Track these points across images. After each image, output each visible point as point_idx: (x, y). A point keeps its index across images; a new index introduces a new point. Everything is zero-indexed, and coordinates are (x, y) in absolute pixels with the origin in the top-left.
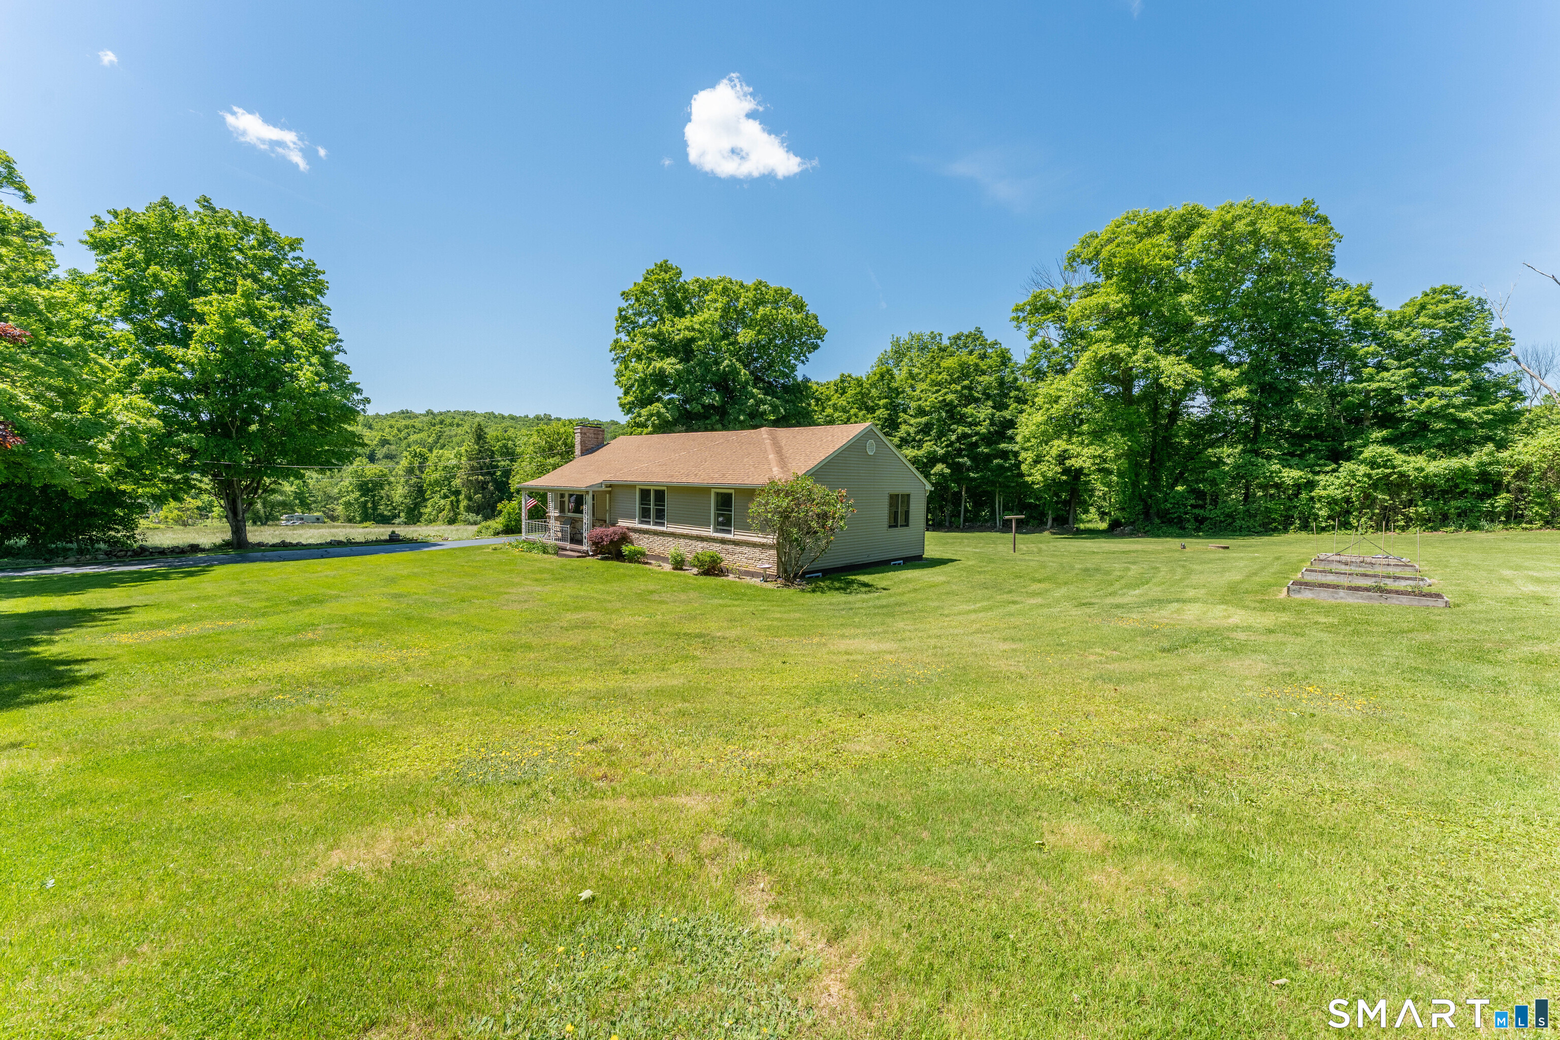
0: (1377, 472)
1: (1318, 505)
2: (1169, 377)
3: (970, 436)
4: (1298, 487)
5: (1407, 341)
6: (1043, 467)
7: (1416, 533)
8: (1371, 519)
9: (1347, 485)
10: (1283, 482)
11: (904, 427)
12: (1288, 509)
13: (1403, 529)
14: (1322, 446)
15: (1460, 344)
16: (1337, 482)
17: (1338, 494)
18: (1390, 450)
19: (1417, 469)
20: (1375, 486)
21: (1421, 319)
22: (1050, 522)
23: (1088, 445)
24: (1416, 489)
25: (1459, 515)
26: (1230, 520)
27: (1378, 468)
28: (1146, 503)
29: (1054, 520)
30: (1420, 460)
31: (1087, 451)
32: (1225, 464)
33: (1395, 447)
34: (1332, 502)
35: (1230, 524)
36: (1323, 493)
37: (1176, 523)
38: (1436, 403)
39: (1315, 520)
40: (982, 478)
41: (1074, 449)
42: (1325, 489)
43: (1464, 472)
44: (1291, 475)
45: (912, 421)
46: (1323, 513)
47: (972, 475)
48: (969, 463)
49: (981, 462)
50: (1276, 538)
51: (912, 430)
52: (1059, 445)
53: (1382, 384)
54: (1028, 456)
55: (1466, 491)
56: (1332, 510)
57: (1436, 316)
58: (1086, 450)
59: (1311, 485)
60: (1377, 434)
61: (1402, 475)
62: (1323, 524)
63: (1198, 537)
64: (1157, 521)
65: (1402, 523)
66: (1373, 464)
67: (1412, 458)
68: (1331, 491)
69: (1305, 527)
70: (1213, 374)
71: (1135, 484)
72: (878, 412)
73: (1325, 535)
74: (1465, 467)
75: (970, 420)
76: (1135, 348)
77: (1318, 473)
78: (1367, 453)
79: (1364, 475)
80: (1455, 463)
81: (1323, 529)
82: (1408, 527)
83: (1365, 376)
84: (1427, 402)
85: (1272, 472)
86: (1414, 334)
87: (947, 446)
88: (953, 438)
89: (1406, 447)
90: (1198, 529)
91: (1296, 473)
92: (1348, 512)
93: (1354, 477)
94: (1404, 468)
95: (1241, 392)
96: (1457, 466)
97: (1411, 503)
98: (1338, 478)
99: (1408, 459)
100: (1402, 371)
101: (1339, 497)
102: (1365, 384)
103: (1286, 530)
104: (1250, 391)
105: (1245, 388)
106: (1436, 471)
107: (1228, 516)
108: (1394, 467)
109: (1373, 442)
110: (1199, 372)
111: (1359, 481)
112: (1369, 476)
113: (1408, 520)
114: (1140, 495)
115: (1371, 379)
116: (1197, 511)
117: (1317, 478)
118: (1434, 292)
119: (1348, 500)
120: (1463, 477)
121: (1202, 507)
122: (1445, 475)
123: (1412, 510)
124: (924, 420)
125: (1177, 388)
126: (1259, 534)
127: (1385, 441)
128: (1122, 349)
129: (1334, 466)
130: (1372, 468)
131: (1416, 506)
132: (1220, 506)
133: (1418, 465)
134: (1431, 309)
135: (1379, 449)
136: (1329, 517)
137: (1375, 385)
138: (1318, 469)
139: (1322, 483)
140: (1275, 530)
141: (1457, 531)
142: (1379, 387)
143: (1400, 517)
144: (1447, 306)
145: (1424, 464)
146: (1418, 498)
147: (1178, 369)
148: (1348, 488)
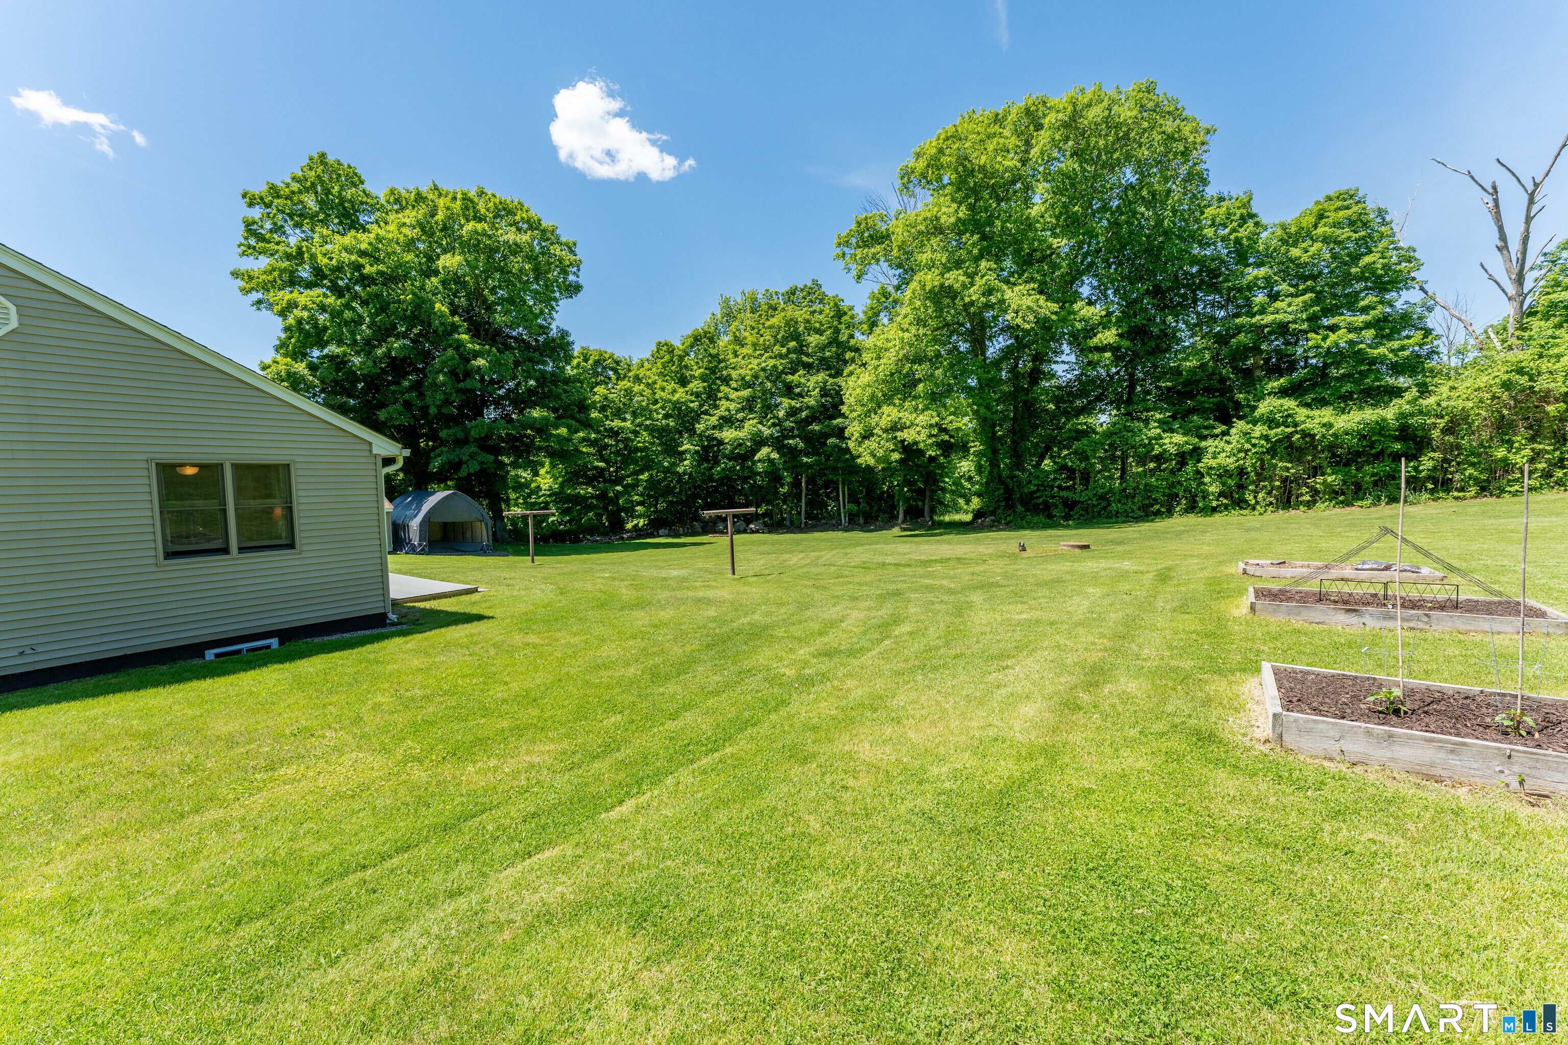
0: (1276, 433)
1: (1207, 480)
2: (1017, 312)
3: (800, 410)
4: (1183, 458)
5: (1305, 258)
6: (872, 444)
7: (1325, 511)
8: (1269, 493)
9: (1240, 451)
10: (1165, 450)
11: (724, 404)
12: (1172, 486)
13: (1310, 505)
14: (1209, 402)
15: (1367, 259)
16: (1228, 448)
17: (1231, 463)
18: (1289, 403)
19: (1324, 425)
20: (1272, 451)
21: (1320, 230)
22: (901, 516)
23: (923, 410)
24: (1323, 451)
25: (1375, 484)
26: (1104, 504)
27: (1277, 427)
28: (1007, 486)
29: (906, 513)
30: (1326, 414)
31: (923, 419)
32: (1096, 433)
33: (1296, 399)
34: (1223, 474)
35: (1104, 509)
36: (1213, 463)
37: (1044, 510)
38: (1341, 338)
39: (1204, 498)
40: (818, 463)
41: (907, 417)
42: (1214, 458)
43: (1381, 427)
44: (1174, 440)
45: (734, 395)
46: (1214, 488)
47: (805, 459)
48: (801, 445)
49: (815, 442)
50: (1161, 525)
51: (733, 406)
52: (890, 413)
53: (1279, 317)
54: (854, 429)
55: (1381, 453)
56: (1224, 484)
57: (1337, 225)
58: (921, 417)
59: (1197, 453)
60: (1275, 384)
61: (1305, 434)
62: (1214, 504)
63: (1068, 527)
64: (1020, 508)
65: (1307, 498)
66: (1271, 422)
67: (1316, 413)
68: (1222, 460)
69: (1192, 508)
70: (1075, 313)
71: (994, 463)
72: (691, 386)
73: (1217, 517)
74: (1384, 420)
75: (797, 390)
76: (971, 276)
77: (1203, 438)
78: (1263, 408)
79: (1260, 438)
80: (1370, 414)
81: (1214, 510)
82: (1314, 502)
83: (1256, 309)
84: (1333, 337)
85: (1150, 439)
86: (1313, 250)
87: (774, 425)
88: (781, 414)
89: (1308, 398)
90: (1067, 517)
91: (1179, 438)
92: (1241, 487)
93: (1248, 441)
94: (1308, 425)
95: (1108, 336)
96: (1374, 418)
97: (1316, 471)
98: (1228, 442)
99: (1311, 413)
100: (1301, 299)
101: (1233, 466)
102: (1258, 317)
103: (1170, 513)
104: (1121, 335)
105: (1114, 331)
106: (1348, 426)
107: (1102, 497)
108: (1296, 425)
109: (1269, 394)
110: (1055, 307)
111: (1254, 446)
112: (1266, 438)
113: (1315, 492)
114: (1000, 476)
115: (1263, 311)
116: (1064, 494)
117: (1203, 444)
118: (1329, 199)
119: (1241, 472)
120: (1380, 433)
121: (1072, 488)
122: (1358, 432)
123: (1320, 479)
124: (746, 393)
125: (1027, 327)
126: (1137, 519)
127: (1284, 392)
128: (955, 278)
129: (1224, 428)
130: (1270, 428)
131: (1323, 474)
132: (1091, 485)
133: (1325, 420)
134: (1333, 216)
135: (1277, 402)
136: (1221, 494)
137: (1268, 319)
138: (1206, 432)
139: (1211, 450)
140: (1158, 513)
141: (1374, 505)
142: (1274, 322)
143: (1304, 490)
144: (1349, 212)
145: (1332, 420)
146: (1325, 464)
147: (1028, 301)
148: (1242, 455)
